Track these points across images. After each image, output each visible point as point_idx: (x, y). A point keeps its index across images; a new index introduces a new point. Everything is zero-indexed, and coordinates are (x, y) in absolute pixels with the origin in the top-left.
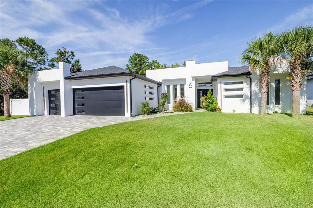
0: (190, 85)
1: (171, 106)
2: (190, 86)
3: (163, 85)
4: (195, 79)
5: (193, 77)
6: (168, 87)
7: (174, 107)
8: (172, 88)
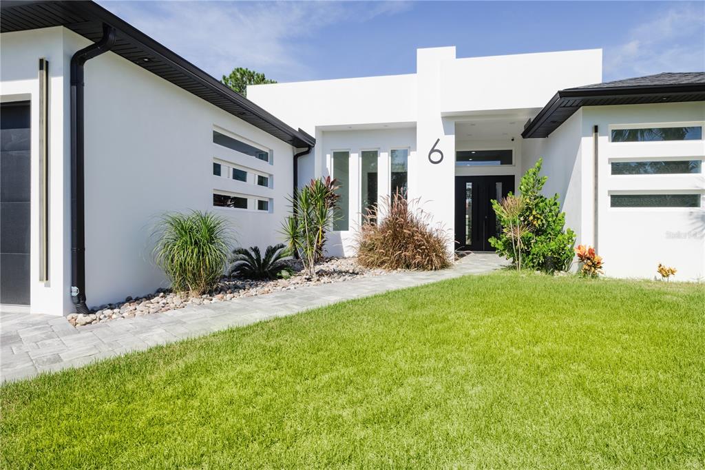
0: (433, 151)
1: (350, 240)
2: (435, 156)
3: (317, 149)
4: (459, 124)
5: (447, 118)
6: (341, 160)
7: (363, 245)
8: (355, 164)
